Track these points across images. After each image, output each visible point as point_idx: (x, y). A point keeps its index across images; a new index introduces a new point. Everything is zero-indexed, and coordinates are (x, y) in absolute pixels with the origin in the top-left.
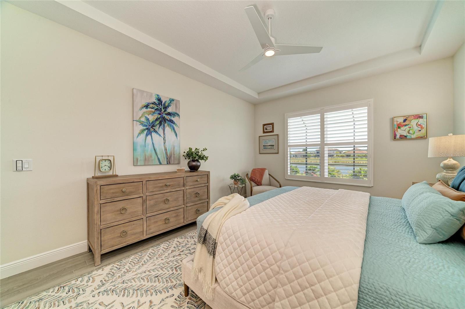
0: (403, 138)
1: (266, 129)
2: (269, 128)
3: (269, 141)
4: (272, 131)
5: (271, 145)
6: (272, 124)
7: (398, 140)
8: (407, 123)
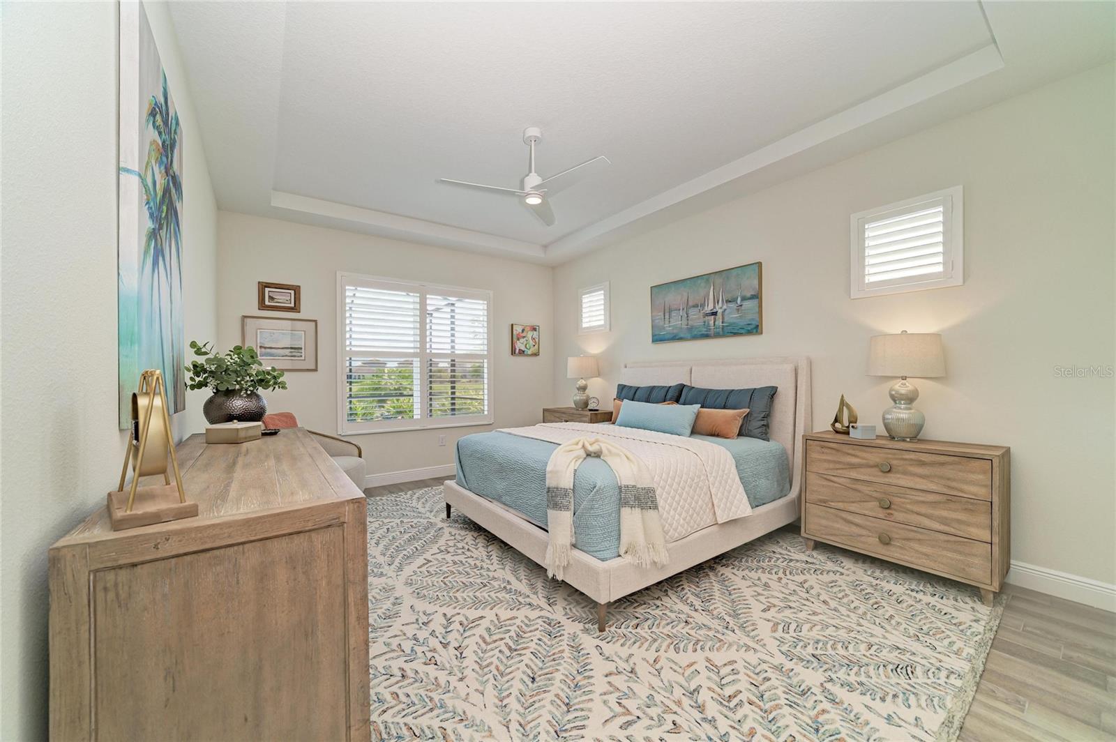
0: (522, 352)
1: (271, 298)
2: (285, 298)
3: (283, 334)
4: (296, 309)
5: (292, 348)
6: (297, 289)
7: (517, 355)
8: (524, 334)
